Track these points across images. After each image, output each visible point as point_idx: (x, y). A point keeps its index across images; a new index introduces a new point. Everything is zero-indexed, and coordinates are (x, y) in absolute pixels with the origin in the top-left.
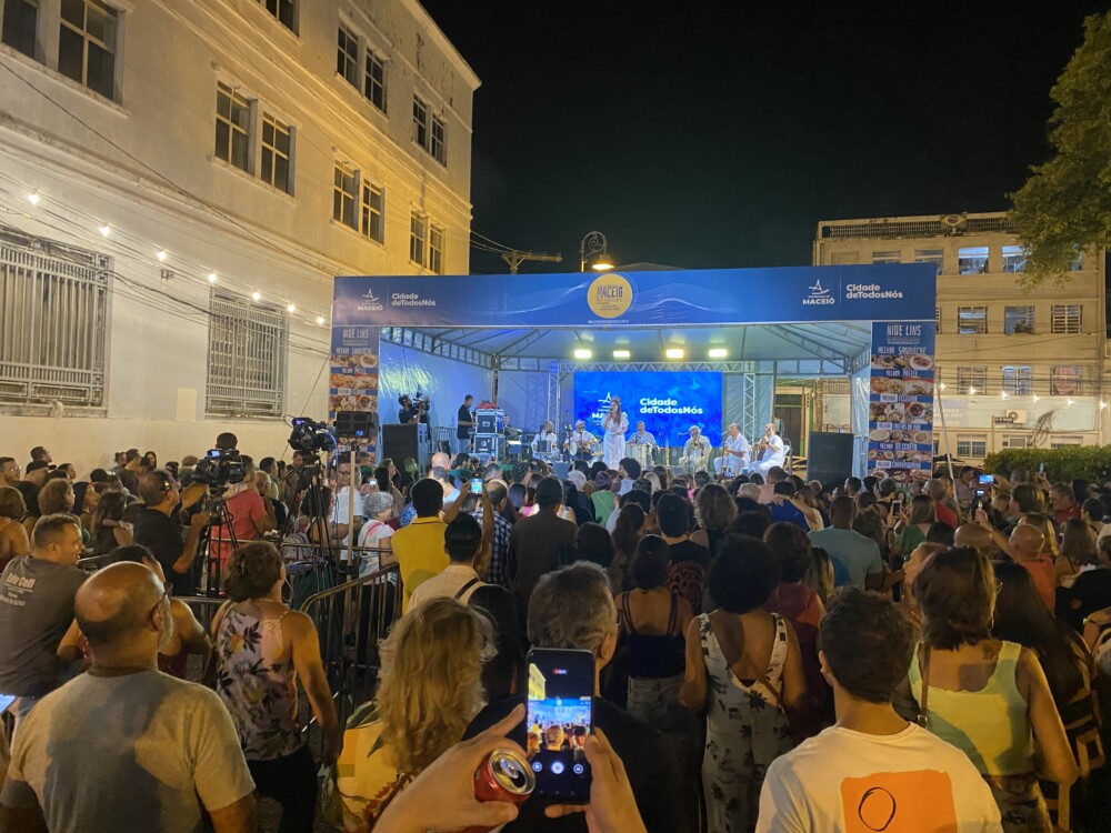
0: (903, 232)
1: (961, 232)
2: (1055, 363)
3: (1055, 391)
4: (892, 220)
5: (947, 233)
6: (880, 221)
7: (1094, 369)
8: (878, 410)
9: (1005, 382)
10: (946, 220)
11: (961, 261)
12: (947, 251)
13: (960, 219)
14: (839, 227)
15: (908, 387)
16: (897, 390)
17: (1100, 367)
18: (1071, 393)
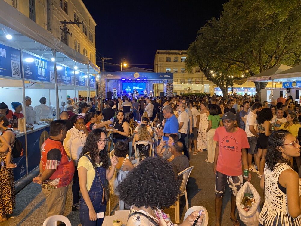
0: (172, 53)
1: (182, 54)
2: (196, 78)
3: (196, 83)
4: (170, 51)
5: (179, 54)
6: (168, 51)
7: (202, 80)
8: (167, 89)
9: (188, 82)
10: (179, 52)
11: (181, 59)
12: (179, 57)
13: (181, 52)
14: (160, 52)
15: (170, 87)
16: (169, 87)
17: (203, 79)
18: (198, 84)
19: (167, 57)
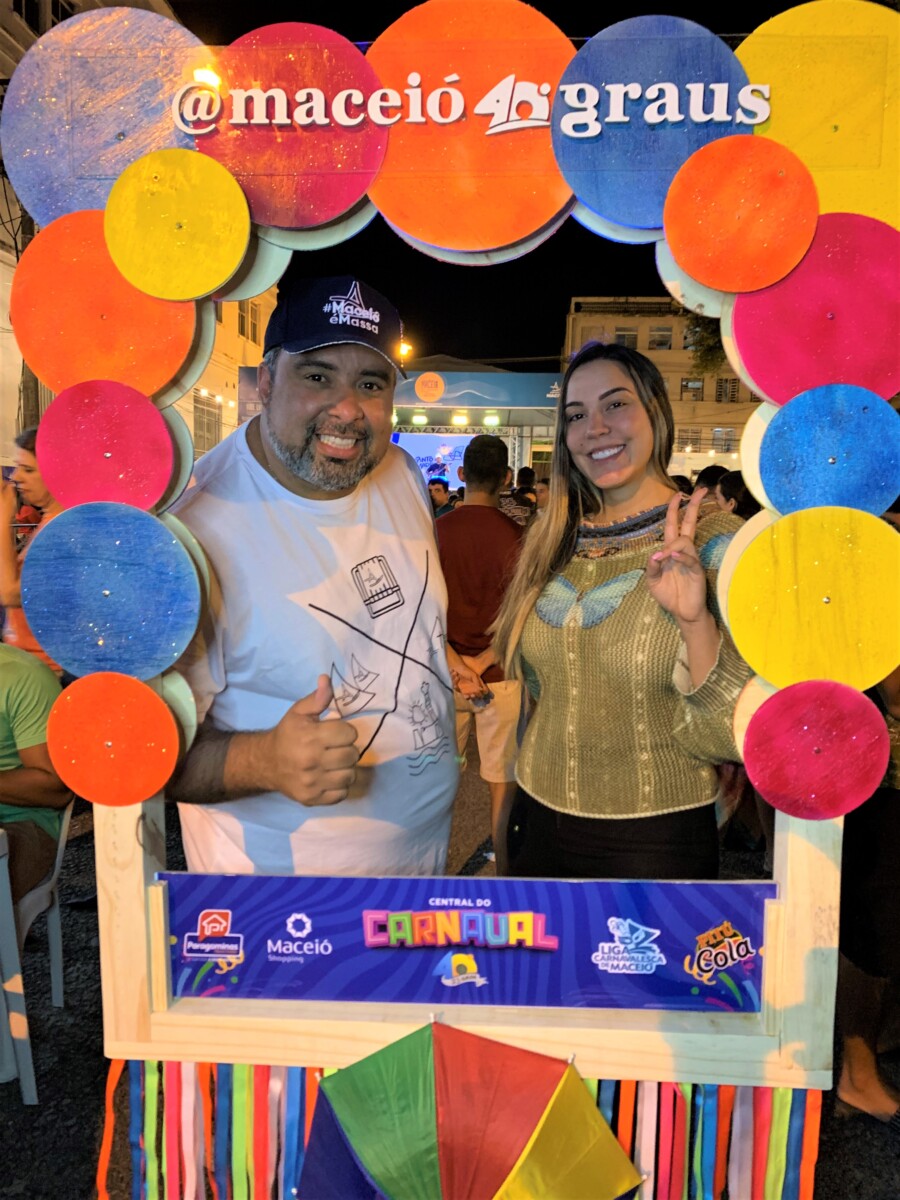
4: (632, 299)
5: (675, 313)
6: (622, 299)
9: (714, 442)
12: (675, 330)
14: (587, 303)
19: (618, 329)
